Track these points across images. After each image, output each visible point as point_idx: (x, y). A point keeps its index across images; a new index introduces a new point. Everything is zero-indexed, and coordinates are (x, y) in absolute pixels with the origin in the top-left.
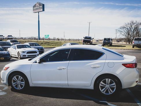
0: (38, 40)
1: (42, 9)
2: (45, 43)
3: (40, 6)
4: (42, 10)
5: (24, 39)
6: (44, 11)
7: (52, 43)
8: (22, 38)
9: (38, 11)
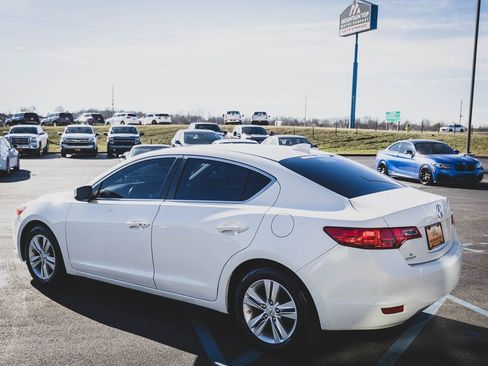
0: (349, 129)
1: (369, 23)
2: (358, 140)
3: (362, 11)
4: (369, 27)
5: (321, 126)
6: (376, 28)
7: (385, 138)
8: (316, 122)
9: (357, 30)
